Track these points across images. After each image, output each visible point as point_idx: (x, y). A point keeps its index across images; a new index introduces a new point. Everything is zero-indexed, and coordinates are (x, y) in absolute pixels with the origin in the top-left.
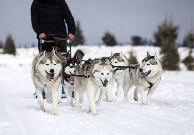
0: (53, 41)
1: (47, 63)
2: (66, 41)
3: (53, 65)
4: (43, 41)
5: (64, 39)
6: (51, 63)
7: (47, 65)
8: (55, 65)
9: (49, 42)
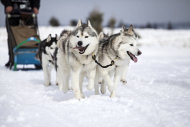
0: (18, 16)
1: (77, 35)
2: (31, 15)
3: (84, 37)
4: (9, 16)
5: (30, 13)
6: (82, 34)
7: (78, 37)
8: (86, 37)
9: (15, 16)
